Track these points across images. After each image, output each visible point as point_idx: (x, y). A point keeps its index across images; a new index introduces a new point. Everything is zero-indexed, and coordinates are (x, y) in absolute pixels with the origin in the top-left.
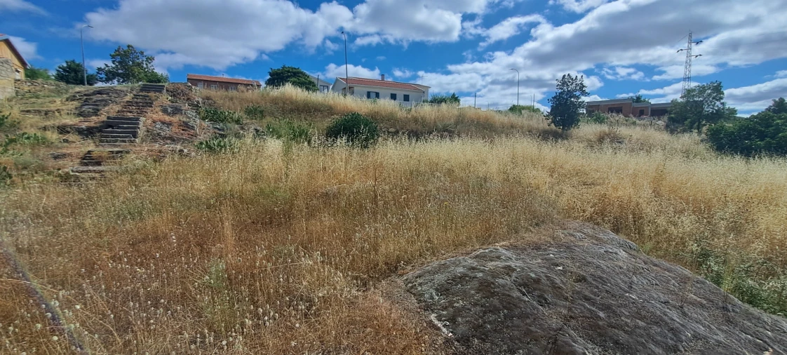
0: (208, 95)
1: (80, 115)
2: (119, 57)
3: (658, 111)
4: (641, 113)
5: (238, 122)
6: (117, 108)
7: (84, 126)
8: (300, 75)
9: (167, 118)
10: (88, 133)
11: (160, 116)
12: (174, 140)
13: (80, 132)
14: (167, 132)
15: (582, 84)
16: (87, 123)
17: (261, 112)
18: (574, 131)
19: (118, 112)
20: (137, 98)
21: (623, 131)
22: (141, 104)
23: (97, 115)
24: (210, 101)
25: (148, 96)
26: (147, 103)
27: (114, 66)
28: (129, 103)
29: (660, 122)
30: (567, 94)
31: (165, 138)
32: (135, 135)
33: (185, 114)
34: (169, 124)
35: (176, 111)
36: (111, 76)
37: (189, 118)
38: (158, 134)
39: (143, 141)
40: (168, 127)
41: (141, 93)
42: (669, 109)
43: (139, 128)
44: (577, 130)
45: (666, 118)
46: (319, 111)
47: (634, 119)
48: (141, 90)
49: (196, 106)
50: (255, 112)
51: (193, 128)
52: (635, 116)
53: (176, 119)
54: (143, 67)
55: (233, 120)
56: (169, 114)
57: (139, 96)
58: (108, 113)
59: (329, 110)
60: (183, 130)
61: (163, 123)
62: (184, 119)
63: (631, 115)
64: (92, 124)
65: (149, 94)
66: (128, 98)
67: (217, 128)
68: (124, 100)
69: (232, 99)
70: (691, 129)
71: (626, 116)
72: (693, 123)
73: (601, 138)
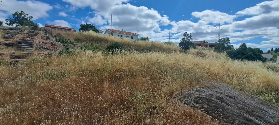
0: (59, 33)
1: (4, 38)
2: (17, 15)
3: (211, 46)
4: (206, 46)
5: (72, 43)
6: (22, 36)
7: (8, 42)
8: (93, 27)
9: (44, 41)
10: (10, 45)
11: (41, 40)
12: (48, 50)
13: (6, 45)
14: (45, 46)
15: (191, 36)
16: (8, 41)
17: (81, 40)
18: (188, 51)
19: (23, 37)
20: (30, 32)
21: (204, 52)
22: (32, 35)
23: (12, 38)
24: (60, 35)
25: (35, 32)
26: (35, 35)
27: (14, 19)
28: (27, 34)
29: (212, 49)
30: (186, 39)
31: (44, 49)
32: (32, 47)
33: (51, 39)
34: (45, 43)
35: (47, 38)
36: (12, 23)
37: (53, 41)
38: (42, 47)
39: (36, 49)
40: (45, 44)
41: (31, 31)
42: (215, 45)
43: (33, 44)
44: (189, 51)
45: (214, 48)
46: (103, 41)
47: (205, 48)
48: (31, 29)
49: (55, 37)
50: (78, 40)
51: (55, 45)
52: (205, 47)
53: (48, 41)
54: (27, 20)
55: (70, 43)
56: (44, 39)
57: (30, 31)
58: (18, 37)
59: (106, 41)
60: (51, 46)
61: (43, 43)
62: (52, 42)
63: (204, 47)
64: (11, 42)
65: (35, 31)
66: (26, 32)
67: (64, 46)
68: (24, 33)
69: (68, 35)
70: (221, 51)
71: (202, 47)
72: (222, 50)
73: (198, 54)
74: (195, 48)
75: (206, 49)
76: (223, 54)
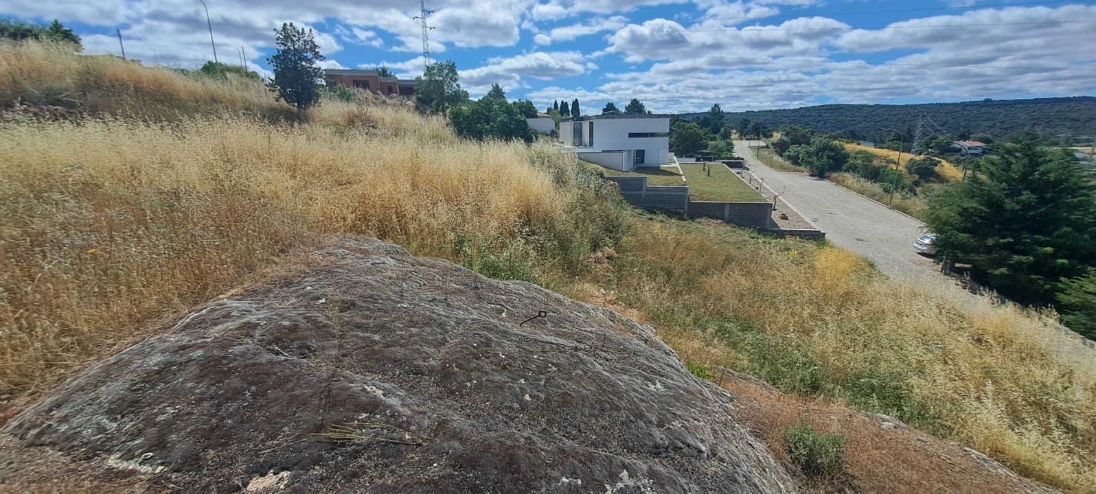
3: (406, 89)
4: (389, 90)
15: (312, 41)
18: (313, 110)
21: (375, 112)
29: (409, 102)
42: (415, 87)
44: (318, 109)
45: (414, 98)
47: (384, 97)
52: (383, 93)
63: (379, 92)
70: (437, 111)
71: (375, 93)
72: (438, 105)
73: (351, 121)
74: (345, 97)
75: (388, 101)
76: (437, 123)
